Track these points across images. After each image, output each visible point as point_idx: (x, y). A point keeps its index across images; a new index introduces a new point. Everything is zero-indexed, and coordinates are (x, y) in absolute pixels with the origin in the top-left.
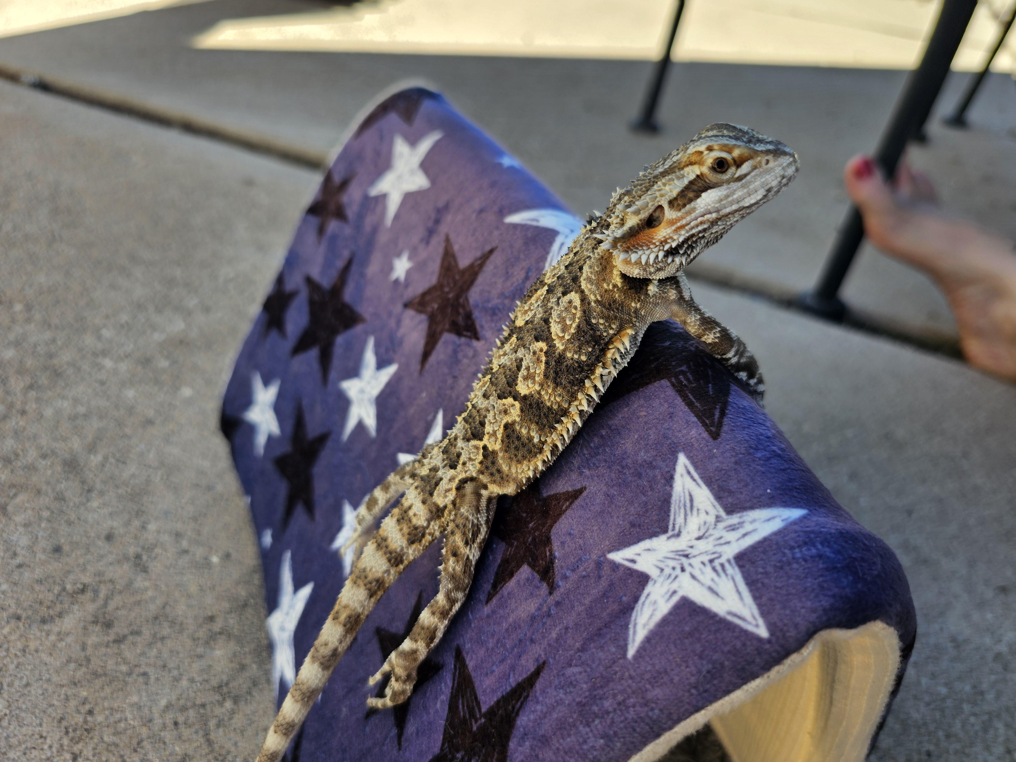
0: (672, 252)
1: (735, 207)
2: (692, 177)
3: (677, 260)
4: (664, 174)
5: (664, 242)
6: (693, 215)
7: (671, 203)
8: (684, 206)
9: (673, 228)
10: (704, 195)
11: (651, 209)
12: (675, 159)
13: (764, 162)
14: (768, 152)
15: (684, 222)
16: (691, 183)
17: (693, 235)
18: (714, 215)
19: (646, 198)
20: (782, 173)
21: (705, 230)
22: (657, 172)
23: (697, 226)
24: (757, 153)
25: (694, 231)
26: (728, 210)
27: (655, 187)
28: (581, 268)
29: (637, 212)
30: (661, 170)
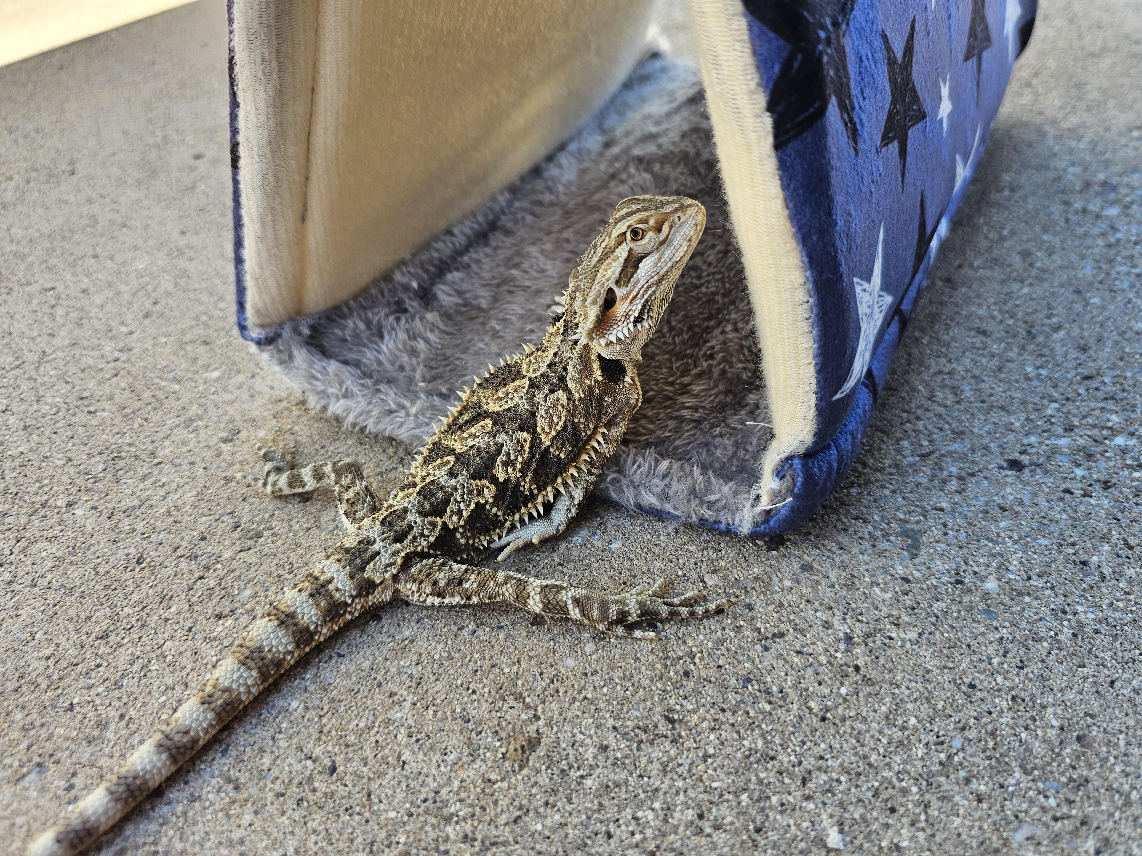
0: (638, 320)
1: (670, 264)
2: (625, 255)
3: (645, 324)
4: (601, 261)
5: (627, 315)
6: (639, 286)
7: (617, 282)
8: (629, 282)
9: (628, 301)
10: (641, 265)
11: (603, 295)
12: (604, 245)
13: (676, 219)
14: (676, 210)
15: (634, 293)
16: (626, 260)
17: (647, 301)
18: (656, 278)
19: (596, 287)
20: (694, 222)
21: (654, 292)
22: (593, 262)
23: (646, 291)
24: (667, 215)
25: (646, 297)
26: (665, 269)
27: (599, 275)
28: (565, 369)
29: (594, 302)
30: (596, 259)
